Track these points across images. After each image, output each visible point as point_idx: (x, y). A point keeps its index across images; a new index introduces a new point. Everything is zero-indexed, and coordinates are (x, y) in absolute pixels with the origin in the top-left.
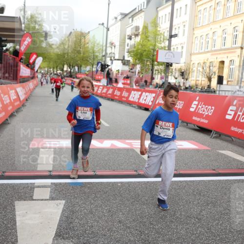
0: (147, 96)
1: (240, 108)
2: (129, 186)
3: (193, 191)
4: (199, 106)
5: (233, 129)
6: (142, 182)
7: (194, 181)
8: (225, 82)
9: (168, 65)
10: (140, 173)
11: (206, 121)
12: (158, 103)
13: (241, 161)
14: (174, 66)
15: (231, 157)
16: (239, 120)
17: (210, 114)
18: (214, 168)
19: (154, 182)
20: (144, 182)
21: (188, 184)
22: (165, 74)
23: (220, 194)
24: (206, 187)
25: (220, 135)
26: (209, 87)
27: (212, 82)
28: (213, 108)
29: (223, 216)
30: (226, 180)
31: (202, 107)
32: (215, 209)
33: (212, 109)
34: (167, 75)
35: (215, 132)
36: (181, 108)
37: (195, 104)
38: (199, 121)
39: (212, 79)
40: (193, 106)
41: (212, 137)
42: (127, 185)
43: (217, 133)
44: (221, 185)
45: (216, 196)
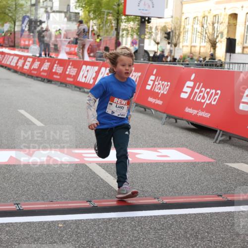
2: (77, 227)
3: (186, 232)
4: (196, 90)
6: (99, 219)
7: (186, 215)
8: (238, 49)
9: (144, 21)
10: (96, 204)
11: (207, 115)
14: (154, 23)
17: (213, 103)
18: (219, 193)
19: (119, 218)
20: (103, 219)
21: (176, 221)
22: (139, 36)
23: (229, 235)
24: (206, 224)
25: (230, 138)
26: (213, 56)
27: (217, 49)
28: (219, 92)
31: (201, 92)
33: (216, 94)
34: (142, 37)
35: (221, 133)
36: (165, 93)
37: (188, 87)
38: (196, 115)
39: (217, 45)
40: (185, 89)
41: (218, 141)
42: (73, 226)
43: (224, 133)
44: (231, 220)
45: (223, 238)
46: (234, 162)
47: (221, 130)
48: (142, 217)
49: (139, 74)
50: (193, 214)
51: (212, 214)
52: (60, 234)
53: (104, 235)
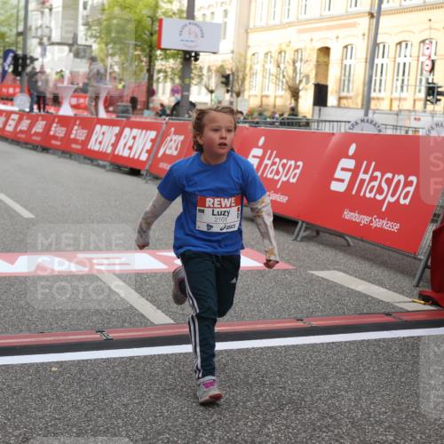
0: (134, 138)
1: (365, 163)
2: (81, 371)
3: (247, 376)
4: (266, 161)
5: (348, 215)
7: (248, 350)
8: (332, 100)
9: (188, 58)
10: (111, 336)
11: (283, 199)
12: (164, 154)
13: (366, 296)
14: (205, 60)
15: (342, 287)
16: (362, 194)
17: (293, 181)
18: (299, 316)
19: (145, 357)
21: (233, 359)
22: (182, 78)
23: (311, 379)
24: (278, 363)
25: (318, 233)
26: (294, 111)
27: (300, 100)
28: (300, 163)
29: (317, 433)
30: (328, 344)
31: (274, 163)
32: (299, 417)
34: (187, 81)
35: (304, 225)
37: (254, 157)
39: (301, 93)
41: (299, 239)
42: (74, 370)
43: (309, 226)
44: (316, 356)
45: (303, 384)
46: (323, 270)
47: (303, 222)
48: (181, 354)
49: (182, 138)
50: (258, 348)
51: (287, 348)
52: (53, 383)
53: (121, 382)
